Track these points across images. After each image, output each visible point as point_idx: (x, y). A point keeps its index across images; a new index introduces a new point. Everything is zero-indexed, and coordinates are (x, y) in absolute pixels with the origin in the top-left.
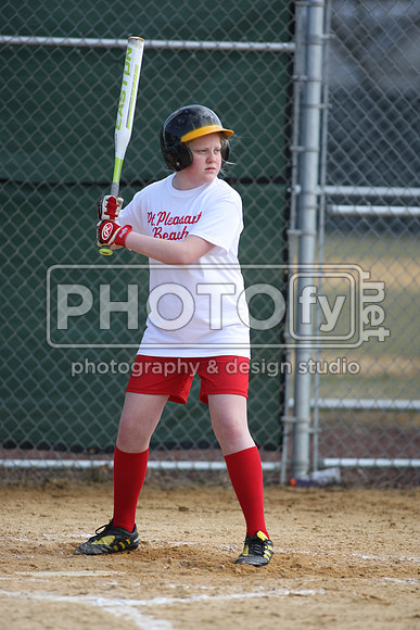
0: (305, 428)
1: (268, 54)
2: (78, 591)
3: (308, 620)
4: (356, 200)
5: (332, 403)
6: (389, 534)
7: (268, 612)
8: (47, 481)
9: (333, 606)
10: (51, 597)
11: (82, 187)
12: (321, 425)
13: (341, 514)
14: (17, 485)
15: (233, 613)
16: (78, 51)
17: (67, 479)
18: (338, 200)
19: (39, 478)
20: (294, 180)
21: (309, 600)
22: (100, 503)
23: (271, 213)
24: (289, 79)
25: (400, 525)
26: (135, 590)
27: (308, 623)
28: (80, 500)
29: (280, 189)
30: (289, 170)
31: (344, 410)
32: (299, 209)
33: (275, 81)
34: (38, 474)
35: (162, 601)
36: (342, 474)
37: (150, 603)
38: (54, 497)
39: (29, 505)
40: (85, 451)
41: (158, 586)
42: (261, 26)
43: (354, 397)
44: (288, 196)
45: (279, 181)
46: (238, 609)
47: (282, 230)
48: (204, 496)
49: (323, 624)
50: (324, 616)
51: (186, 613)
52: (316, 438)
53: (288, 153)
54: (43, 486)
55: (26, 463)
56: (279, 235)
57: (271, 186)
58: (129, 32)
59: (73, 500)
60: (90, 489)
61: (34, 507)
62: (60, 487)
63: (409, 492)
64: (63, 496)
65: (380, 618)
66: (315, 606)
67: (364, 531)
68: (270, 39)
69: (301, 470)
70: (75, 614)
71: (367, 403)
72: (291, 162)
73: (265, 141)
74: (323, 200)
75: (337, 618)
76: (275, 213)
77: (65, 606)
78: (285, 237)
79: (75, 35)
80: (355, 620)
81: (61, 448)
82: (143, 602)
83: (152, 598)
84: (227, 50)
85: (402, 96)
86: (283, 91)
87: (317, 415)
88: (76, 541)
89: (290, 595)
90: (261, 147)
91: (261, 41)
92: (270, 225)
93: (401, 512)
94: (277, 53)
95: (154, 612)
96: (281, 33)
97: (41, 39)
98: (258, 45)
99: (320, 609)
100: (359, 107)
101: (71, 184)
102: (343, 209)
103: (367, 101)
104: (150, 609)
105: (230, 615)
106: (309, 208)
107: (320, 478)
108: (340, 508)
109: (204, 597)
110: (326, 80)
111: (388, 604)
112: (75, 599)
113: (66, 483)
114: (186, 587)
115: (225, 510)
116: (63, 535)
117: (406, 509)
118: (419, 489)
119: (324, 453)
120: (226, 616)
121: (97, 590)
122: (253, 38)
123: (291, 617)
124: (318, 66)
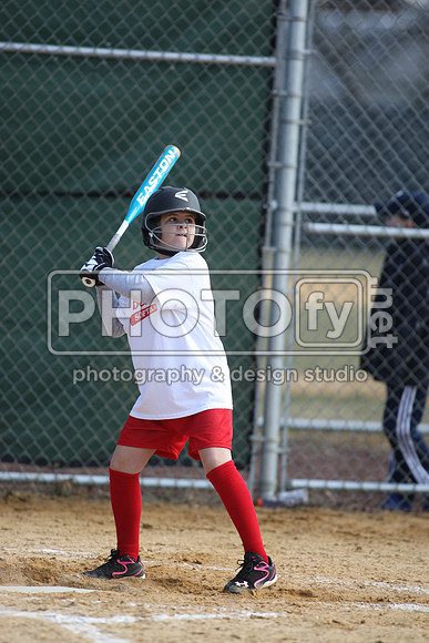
0: (274, 448)
1: (248, 68)
2: (37, 607)
4: (333, 218)
5: (301, 423)
6: (355, 558)
7: (228, 633)
8: (10, 493)
9: (295, 630)
10: (10, 612)
11: (55, 197)
12: (290, 444)
13: (307, 536)
15: (194, 633)
16: (56, 59)
17: (29, 493)
18: (315, 217)
19: (2, 490)
20: (270, 195)
21: (272, 622)
22: (63, 518)
23: (247, 229)
24: (268, 94)
25: (366, 550)
26: (95, 608)
28: (42, 514)
29: (255, 205)
30: (265, 187)
31: (313, 430)
32: (275, 225)
33: (255, 95)
34: (1, 486)
35: (120, 619)
36: (310, 496)
37: (109, 621)
38: (17, 510)
40: (50, 464)
41: (119, 604)
42: (241, 40)
43: (325, 417)
44: (264, 212)
45: (255, 197)
46: (198, 631)
47: (256, 246)
48: (169, 514)
50: (285, 639)
51: (146, 632)
52: (284, 458)
53: (266, 169)
54: (6, 499)
56: (253, 252)
57: (247, 201)
58: (108, 41)
59: (35, 514)
60: (54, 504)
62: (23, 500)
63: (377, 517)
64: (26, 509)
66: (276, 629)
67: (330, 554)
68: (250, 52)
69: (268, 490)
70: (33, 630)
71: (337, 424)
72: (268, 178)
73: (243, 156)
74: (299, 218)
75: (299, 641)
76: (250, 229)
77: (23, 622)
78: (260, 253)
79: (53, 43)
81: (26, 461)
82: (103, 620)
83: (112, 616)
84: (206, 63)
85: (383, 116)
86: (262, 106)
87: (286, 434)
88: (36, 556)
89: (252, 617)
90: (238, 162)
91: (241, 55)
92: (245, 241)
93: (369, 535)
94: (257, 66)
95: (114, 630)
96: (262, 47)
97: (18, 46)
98: (238, 59)
99: (281, 632)
100: (339, 124)
101: (43, 193)
102: (319, 227)
103: (347, 118)
104: (109, 627)
105: (190, 635)
106: (285, 225)
107: (287, 498)
108: (307, 530)
109: (165, 617)
110: (307, 95)
111: (350, 629)
112: (34, 615)
113: (29, 497)
114: (147, 606)
115: (190, 529)
116: (24, 549)
117: (374, 532)
118: (387, 512)
119: (293, 474)
120: (186, 637)
121: (57, 606)
122: (233, 51)
123: (252, 639)
124: (298, 81)
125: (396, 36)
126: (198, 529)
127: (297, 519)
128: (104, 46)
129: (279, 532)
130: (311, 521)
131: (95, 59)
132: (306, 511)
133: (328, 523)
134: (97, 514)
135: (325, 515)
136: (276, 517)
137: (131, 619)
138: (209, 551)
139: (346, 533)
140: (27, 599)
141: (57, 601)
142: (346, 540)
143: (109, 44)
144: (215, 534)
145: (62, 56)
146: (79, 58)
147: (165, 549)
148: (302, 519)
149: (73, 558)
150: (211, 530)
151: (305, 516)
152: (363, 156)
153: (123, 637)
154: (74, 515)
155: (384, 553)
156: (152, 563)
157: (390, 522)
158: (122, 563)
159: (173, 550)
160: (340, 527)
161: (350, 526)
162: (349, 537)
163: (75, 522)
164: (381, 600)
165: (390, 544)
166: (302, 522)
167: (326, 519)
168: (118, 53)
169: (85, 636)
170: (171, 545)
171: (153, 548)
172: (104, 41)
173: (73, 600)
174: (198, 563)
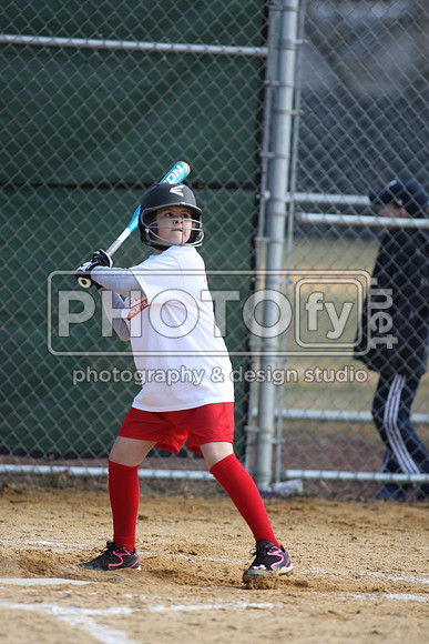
0: (269, 438)
1: (240, 58)
2: (33, 599)
3: (264, 634)
4: (325, 208)
5: (295, 413)
6: (350, 548)
7: (225, 624)
8: (5, 486)
9: (291, 620)
10: (6, 605)
11: (48, 188)
12: (285, 434)
13: (302, 526)
15: (190, 624)
16: (48, 50)
17: (25, 485)
18: (307, 207)
20: (263, 186)
21: (267, 613)
22: (59, 510)
23: (240, 220)
24: (260, 84)
25: (361, 540)
26: (91, 599)
27: (265, 637)
28: (38, 505)
29: (249, 195)
30: (258, 177)
31: (308, 420)
32: (268, 216)
33: (247, 85)
35: (116, 611)
36: (305, 486)
37: (106, 613)
38: (12, 502)
40: (45, 456)
41: (115, 596)
42: (233, 30)
43: (319, 408)
44: (257, 202)
45: (248, 187)
46: (194, 622)
47: (249, 237)
48: (164, 505)
49: (279, 638)
50: (281, 630)
51: (141, 624)
52: (279, 448)
53: (258, 159)
54: (2, 492)
56: (246, 242)
57: (240, 192)
58: (100, 32)
59: (31, 506)
60: (49, 496)
62: (19, 493)
63: (372, 506)
64: (22, 502)
65: (338, 633)
66: (272, 620)
67: (325, 544)
68: (242, 42)
69: (263, 481)
70: (29, 622)
71: (331, 414)
72: (261, 168)
73: (235, 146)
74: (292, 207)
75: (294, 632)
76: (243, 220)
77: (19, 614)
78: (253, 244)
79: (45, 34)
80: (312, 635)
81: (21, 453)
82: (99, 612)
83: (108, 607)
84: (198, 54)
85: (375, 105)
86: (255, 96)
87: (280, 424)
88: (33, 548)
89: (248, 608)
90: (231, 152)
91: (233, 45)
92: (238, 231)
93: (364, 525)
94: (249, 56)
95: (110, 622)
96: (254, 37)
97: (10, 38)
98: (230, 49)
99: (277, 622)
100: (331, 114)
101: (37, 185)
102: (312, 217)
103: (339, 108)
104: (106, 618)
105: (186, 627)
106: (278, 215)
107: (282, 489)
108: (302, 521)
109: (161, 608)
110: (299, 85)
111: (346, 620)
112: (30, 607)
113: (24, 489)
114: (143, 597)
115: (185, 520)
116: (19, 541)
117: (369, 522)
118: (382, 502)
119: (287, 465)
120: (182, 628)
121: (53, 598)
122: (225, 42)
123: (248, 630)
124: (291, 71)
125: (387, 26)
126: (193, 520)
127: (292, 509)
128: (96, 38)
130: (306, 512)
131: (87, 50)
132: (301, 502)
133: (323, 513)
134: (92, 505)
135: (321, 505)
136: (272, 508)
137: (127, 611)
138: (204, 542)
139: (341, 523)
140: (23, 591)
141: (53, 593)
142: (341, 530)
143: (101, 35)
144: (211, 525)
145: (55, 48)
146: (71, 49)
147: (160, 540)
148: (297, 509)
149: (69, 550)
150: (207, 521)
152: (355, 146)
153: (119, 628)
154: (70, 506)
155: (380, 542)
156: (148, 554)
157: (385, 512)
158: (118, 555)
159: (169, 541)
160: (336, 517)
161: (345, 516)
162: (344, 527)
163: (70, 514)
164: (377, 590)
165: (386, 534)
166: (297, 512)
167: (321, 509)
168: (110, 43)
169: (81, 628)
170: (167, 537)
171: (149, 539)
172: (96, 32)
173: (69, 592)
174: (194, 554)
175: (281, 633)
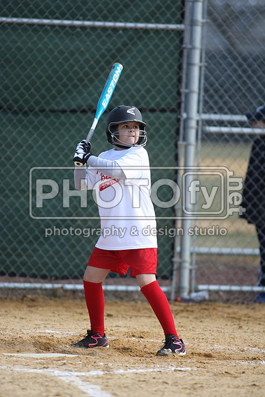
0: (187, 266)
1: (167, 31)
2: (43, 366)
3: (185, 386)
4: (221, 123)
5: (203, 250)
6: (238, 333)
7: (161, 381)
8: (25, 296)
9: (202, 378)
10: (26, 370)
11: (50, 113)
12: (197, 263)
13: (208, 320)
14: (6, 299)
15: (139, 381)
16: (49, 28)
17: (37, 296)
18: (210, 123)
19: (19, 294)
20: (182, 110)
21: (187, 373)
22: (58, 311)
23: (168, 131)
24: (180, 47)
25: (245, 328)
26: (78, 366)
27: (186, 388)
28: (45, 308)
29: (173, 116)
30: (179, 105)
31: (211, 254)
32: (185, 128)
33: (172, 48)
34: (19, 292)
35: (94, 373)
36: (210, 295)
37: (87, 374)
38: (29, 306)
39: (13, 312)
40: (49, 278)
41: (93, 364)
42: (163, 14)
44: (179, 120)
45: (173, 111)
46: (142, 379)
47: (174, 141)
48: (123, 307)
49: (195, 389)
50: (196, 384)
51: (110, 381)
52: (194, 272)
53: (179, 94)
54: (22, 299)
55: (12, 285)
56: (172, 145)
57: (168, 113)
58: (81, 16)
59: (41, 309)
60: (52, 302)
61: (16, 313)
62: (33, 300)
63: (251, 307)
64: (35, 306)
65: (231, 386)
66: (190, 378)
67: (223, 331)
68: (168, 22)
69: (184, 292)
70: (40, 380)
71: (225, 250)
72: (181, 99)
73: (165, 86)
74: (200, 123)
75: (204, 385)
76: (170, 131)
77: (34, 375)
78: (176, 146)
79: (47, 17)
80: (215, 387)
81: (34, 276)
82: (83, 374)
83: (89, 371)
84: (141, 29)
85: (251, 59)
86: (177, 55)
87: (194, 257)
88: (42, 335)
89: (175, 370)
90: (162, 89)
91: (163, 23)
92: (167, 138)
93: (246, 319)
94: (173, 30)
95: (90, 380)
96: (176, 18)
97: (25, 20)
98: (161, 26)
99: (193, 379)
100: (224, 65)
101: (43, 111)
102: (213, 129)
103: (229, 62)
104: (87, 378)
105: (137, 382)
106: (192, 128)
107: (196, 297)
108: (208, 316)
109: (121, 371)
110: (204, 48)
111: (236, 377)
112: (40, 371)
113: (36, 298)
114: (110, 365)
115: (136, 316)
116: (34, 330)
117: (249, 317)
118: (257, 304)
119: (199, 282)
120: (134, 383)
121: (55, 366)
122: (158, 21)
123: (176, 384)
124: (199, 39)
125: (258, 10)
126: (141, 317)
127: (202, 309)
128: (78, 19)
129: (191, 317)
130: (211, 311)
131: (73, 27)
132: (207, 305)
133: (222, 311)
134: (79, 308)
135: (219, 306)
136: (189, 309)
137: (101, 373)
138: (148, 330)
139: (232, 318)
140: (37, 361)
141: (54, 362)
142: (232, 322)
143: (81, 18)
144: (152, 320)
145: (53, 26)
146: (63, 27)
147: (121, 329)
148: (205, 309)
149: (64, 336)
150: (149, 317)
151: (207, 307)
152: (239, 85)
153: (96, 384)
154: (64, 309)
155: (256, 329)
156: (113, 338)
157: (259, 311)
158: (94, 338)
159: (126, 330)
160: (229, 314)
161: (235, 313)
162: (234, 320)
163: (65, 313)
164: (255, 359)
165: (260, 324)
166: (205, 311)
167: (220, 309)
168: (87, 23)
169: (72, 384)
170: (125, 327)
171: (113, 329)
172: (78, 16)
173: (65, 361)
174: (141, 337)
175: (196, 386)
